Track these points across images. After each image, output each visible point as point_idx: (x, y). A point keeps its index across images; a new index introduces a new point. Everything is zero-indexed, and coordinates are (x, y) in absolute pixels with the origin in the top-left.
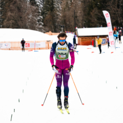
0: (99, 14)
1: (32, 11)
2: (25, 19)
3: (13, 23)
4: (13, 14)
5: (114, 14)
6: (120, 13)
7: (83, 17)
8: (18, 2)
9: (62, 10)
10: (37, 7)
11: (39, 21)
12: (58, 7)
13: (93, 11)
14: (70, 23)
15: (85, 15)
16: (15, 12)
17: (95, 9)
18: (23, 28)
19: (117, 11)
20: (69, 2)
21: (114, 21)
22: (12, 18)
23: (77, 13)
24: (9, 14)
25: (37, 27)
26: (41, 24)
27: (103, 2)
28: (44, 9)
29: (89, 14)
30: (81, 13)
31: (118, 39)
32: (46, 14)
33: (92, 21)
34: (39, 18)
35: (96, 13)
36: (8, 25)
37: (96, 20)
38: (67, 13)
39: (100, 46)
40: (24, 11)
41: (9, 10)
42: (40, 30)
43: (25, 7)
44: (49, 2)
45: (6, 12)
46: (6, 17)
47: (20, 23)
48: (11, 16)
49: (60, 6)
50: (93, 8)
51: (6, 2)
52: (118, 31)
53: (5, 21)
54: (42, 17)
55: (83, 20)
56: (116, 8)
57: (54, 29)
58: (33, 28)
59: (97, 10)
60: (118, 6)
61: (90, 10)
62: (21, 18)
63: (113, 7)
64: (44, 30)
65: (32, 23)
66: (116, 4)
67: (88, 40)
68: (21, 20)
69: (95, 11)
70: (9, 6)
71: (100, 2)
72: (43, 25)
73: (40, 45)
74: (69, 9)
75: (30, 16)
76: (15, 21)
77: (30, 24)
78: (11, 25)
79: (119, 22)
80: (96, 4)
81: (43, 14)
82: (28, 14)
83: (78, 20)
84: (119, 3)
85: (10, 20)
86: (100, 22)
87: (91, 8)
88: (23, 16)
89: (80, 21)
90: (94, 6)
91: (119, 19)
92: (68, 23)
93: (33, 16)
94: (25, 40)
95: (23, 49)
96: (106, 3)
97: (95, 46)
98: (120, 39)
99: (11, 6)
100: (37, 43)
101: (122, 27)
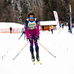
0: (52, 15)
1: (16, 13)
2: (12, 17)
3: (6, 20)
4: (5, 15)
5: (60, 14)
6: (63, 14)
7: (43, 16)
8: (8, 9)
10: (18, 11)
11: (19, 19)
13: (49, 13)
15: (44, 15)
16: (6, 14)
17: (49, 12)
18: (11, 22)
19: (62, 13)
20: (36, 9)
21: (60, 18)
22: (5, 17)
23: (40, 14)
24: (4, 15)
27: (54, 8)
28: (22, 12)
29: (46, 14)
30: (42, 14)
32: (24, 15)
33: (48, 18)
34: (19, 17)
35: (50, 14)
36: (3, 21)
37: (50, 18)
39: (52, 30)
40: (11, 13)
43: (12, 11)
44: (25, 8)
45: (2, 14)
46: (2, 17)
47: (9, 20)
48: (4, 16)
50: (48, 12)
51: (2, 9)
52: (62, 23)
53: (2, 18)
54: (21, 17)
55: (43, 18)
56: (61, 11)
58: (16, 22)
59: (51, 13)
60: (62, 10)
62: (10, 17)
63: (59, 11)
64: (23, 23)
66: (61, 9)
68: (10, 18)
69: (50, 13)
70: (3, 11)
71: (52, 8)
72: (22, 21)
73: (20, 30)
74: (36, 12)
76: (7, 18)
77: (15, 20)
78: (5, 21)
79: (63, 19)
80: (50, 9)
81: (22, 15)
82: (14, 15)
83: (40, 18)
84: (62, 8)
86: (52, 19)
87: (47, 11)
88: (11, 16)
90: (49, 10)
91: (62, 17)
93: (16, 16)
96: (55, 8)
98: (63, 27)
100: (19, 29)
101: (64, 21)
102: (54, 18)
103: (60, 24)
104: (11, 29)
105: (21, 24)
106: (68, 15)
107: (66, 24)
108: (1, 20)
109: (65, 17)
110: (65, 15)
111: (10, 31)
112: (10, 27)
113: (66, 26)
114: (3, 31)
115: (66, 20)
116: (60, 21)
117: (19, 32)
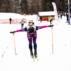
1: (15, 4)
2: (12, 8)
3: (5, 10)
4: (5, 5)
5: (58, 5)
6: (61, 4)
7: (42, 6)
9: (31, 3)
10: (18, 2)
12: (29, 1)
13: (47, 3)
14: (35, 9)
15: (43, 5)
16: (6, 4)
17: (48, 2)
18: (11, 12)
19: (60, 3)
21: (58, 8)
22: (5, 7)
23: (39, 4)
24: (3, 5)
25: (18, 12)
26: (20, 10)
28: (22, 3)
29: (45, 5)
30: (41, 4)
31: (60, 17)
32: (23, 5)
33: (47, 8)
34: (19, 7)
35: (49, 4)
36: (3, 11)
37: (49, 8)
38: (34, 4)
40: (11, 3)
41: (3, 3)
42: (20, 13)
43: (12, 1)
45: (2, 4)
46: (2, 7)
47: (9, 10)
48: (4, 6)
49: (30, 1)
50: (47, 2)
52: (60, 13)
53: (1, 9)
54: (20, 7)
55: (42, 8)
56: (59, 2)
57: (27, 13)
58: (16, 12)
61: (45, 3)
62: (9, 7)
64: (22, 13)
65: (16, 10)
67: (44, 18)
68: (10, 8)
69: (48, 3)
72: (21, 11)
73: (19, 21)
74: (35, 2)
75: (14, 6)
76: (7, 9)
77: (14, 10)
78: (4, 11)
79: (61, 9)
81: (21, 5)
82: (13, 5)
83: (39, 8)
85: (4, 8)
86: (51, 9)
88: (11, 6)
89: (40, 9)
91: (61, 7)
92: (34, 10)
93: (16, 6)
94: (11, 18)
95: (11, 23)
97: (48, 21)
98: (61, 17)
99: (4, 1)
100: (18, 20)
101: (62, 11)
102: (53, 8)
103: (58, 14)
104: (10, 20)
105: (20, 14)
106: (66, 5)
107: (64, 14)
108: (1, 10)
109: (64, 7)
110: (63, 5)
111: (10, 22)
112: (10, 18)
113: (64, 16)
114: (3, 22)
115: (64, 10)
116: (58, 11)
117: (18, 23)
